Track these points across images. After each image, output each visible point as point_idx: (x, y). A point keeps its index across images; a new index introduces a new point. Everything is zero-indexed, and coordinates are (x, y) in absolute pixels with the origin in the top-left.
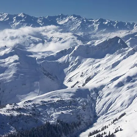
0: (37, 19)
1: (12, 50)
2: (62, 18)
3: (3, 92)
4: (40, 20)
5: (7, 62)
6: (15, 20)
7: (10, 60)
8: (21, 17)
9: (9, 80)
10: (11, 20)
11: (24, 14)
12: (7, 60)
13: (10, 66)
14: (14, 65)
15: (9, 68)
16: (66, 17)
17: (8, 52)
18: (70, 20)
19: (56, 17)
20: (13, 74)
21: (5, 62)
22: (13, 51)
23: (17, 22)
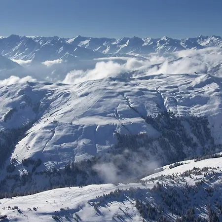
0: (180, 41)
1: (208, 77)
2: (203, 40)
3: (213, 126)
4: (183, 42)
5: (207, 91)
6: (158, 43)
7: (210, 88)
8: (164, 41)
9: (216, 112)
10: (155, 44)
11: (167, 38)
12: (205, 88)
13: (212, 95)
14: (216, 94)
15: (212, 98)
16: (207, 38)
17: (205, 80)
18: (212, 41)
19: (197, 39)
20: (218, 105)
21: (204, 92)
22: (210, 78)
23: (161, 45)
